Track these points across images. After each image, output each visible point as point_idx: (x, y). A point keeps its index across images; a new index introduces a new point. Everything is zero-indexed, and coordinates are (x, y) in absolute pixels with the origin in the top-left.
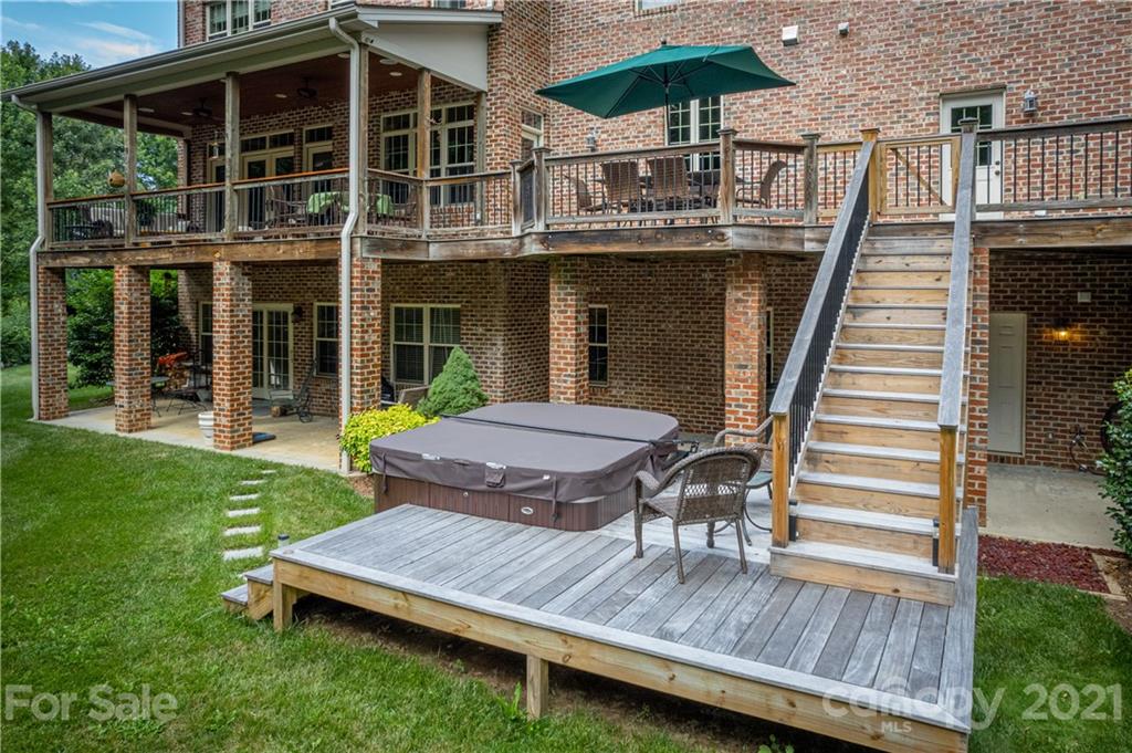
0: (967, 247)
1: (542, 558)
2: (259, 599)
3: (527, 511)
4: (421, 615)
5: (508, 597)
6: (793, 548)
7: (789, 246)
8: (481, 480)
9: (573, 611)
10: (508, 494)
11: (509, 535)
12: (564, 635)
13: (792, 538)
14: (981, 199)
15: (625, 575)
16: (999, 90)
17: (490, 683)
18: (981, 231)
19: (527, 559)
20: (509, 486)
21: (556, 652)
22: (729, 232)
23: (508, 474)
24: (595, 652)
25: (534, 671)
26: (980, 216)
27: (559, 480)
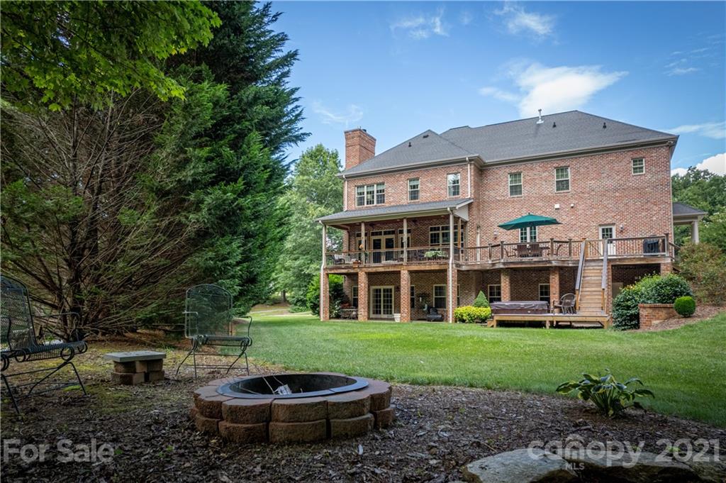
0: (606, 264)
7: (566, 265)
12: (552, 316)
14: (609, 254)
16: (614, 224)
18: (609, 261)
20: (525, 308)
22: (553, 262)
23: (525, 305)
25: (547, 323)
26: (609, 258)
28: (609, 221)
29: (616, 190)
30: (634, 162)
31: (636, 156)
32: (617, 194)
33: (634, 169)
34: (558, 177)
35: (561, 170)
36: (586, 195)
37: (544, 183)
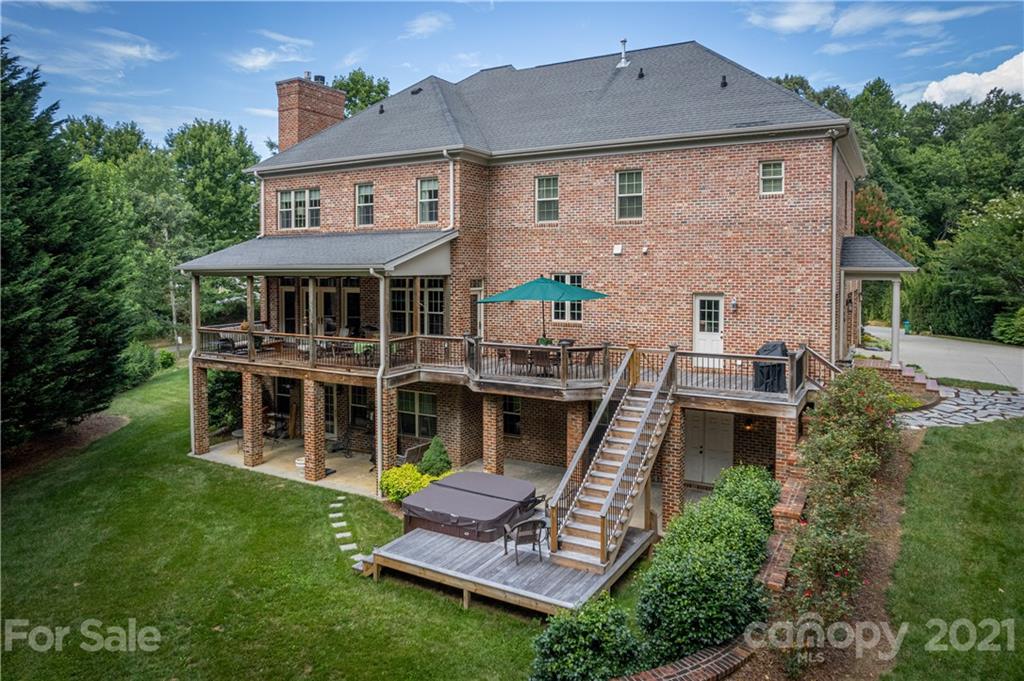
1: (471, 554)
2: (367, 569)
3: (467, 534)
4: (428, 576)
5: (458, 570)
6: (558, 554)
7: (594, 397)
8: (449, 521)
9: (478, 575)
10: (460, 527)
11: (460, 544)
12: (474, 583)
13: (559, 549)
15: (499, 562)
16: (721, 294)
17: (452, 599)
18: (677, 399)
19: (466, 555)
20: (460, 524)
21: (473, 588)
22: (565, 393)
23: (459, 519)
24: (484, 588)
25: (465, 594)
26: (677, 392)
27: (478, 523)
28: (712, 287)
29: (728, 225)
30: (764, 166)
31: (767, 156)
32: (729, 234)
33: (765, 181)
34: (622, 188)
35: (630, 176)
36: (672, 231)
37: (596, 201)
